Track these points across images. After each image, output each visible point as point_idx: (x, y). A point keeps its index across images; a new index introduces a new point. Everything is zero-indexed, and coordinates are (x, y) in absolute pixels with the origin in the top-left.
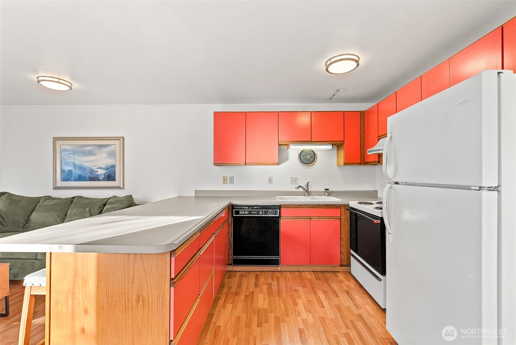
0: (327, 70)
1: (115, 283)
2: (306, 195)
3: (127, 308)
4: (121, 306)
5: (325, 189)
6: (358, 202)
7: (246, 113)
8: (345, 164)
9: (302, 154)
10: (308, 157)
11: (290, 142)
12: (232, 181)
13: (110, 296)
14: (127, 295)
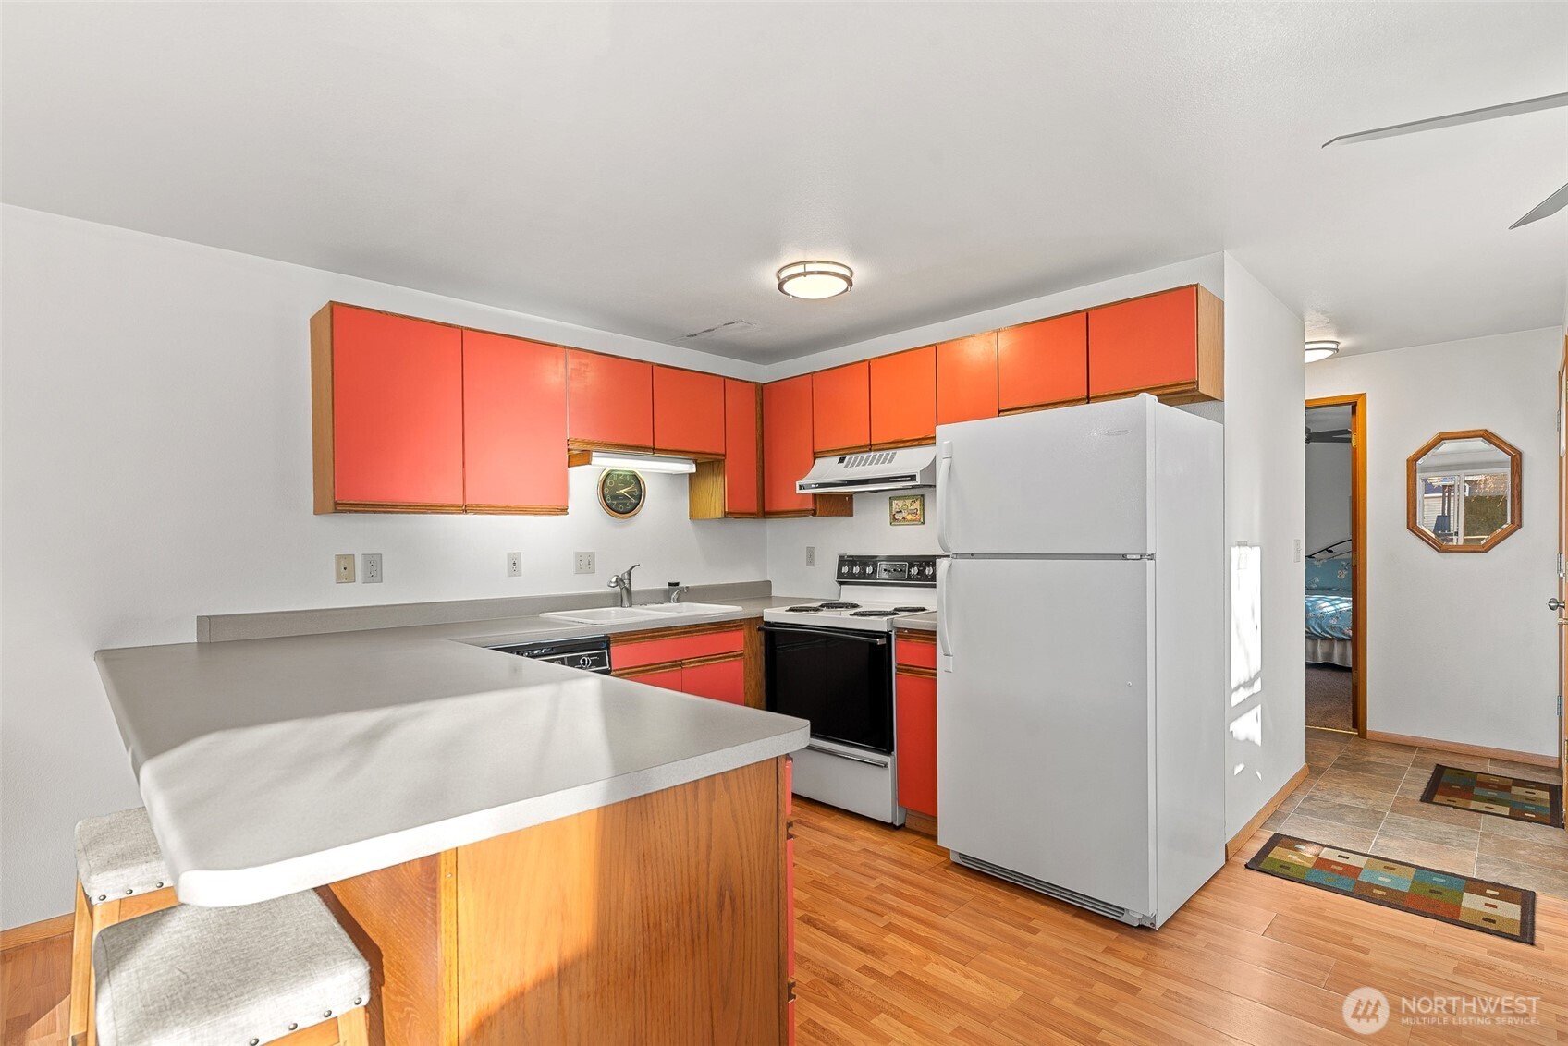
0: (780, 287)
1: (665, 880)
2: (626, 603)
3: (696, 940)
4: (682, 943)
5: (670, 584)
6: (788, 608)
7: (462, 331)
8: (727, 515)
9: (608, 482)
10: (623, 491)
11: (593, 443)
12: (374, 568)
13: (651, 925)
14: (694, 904)
